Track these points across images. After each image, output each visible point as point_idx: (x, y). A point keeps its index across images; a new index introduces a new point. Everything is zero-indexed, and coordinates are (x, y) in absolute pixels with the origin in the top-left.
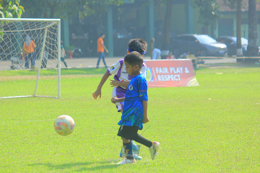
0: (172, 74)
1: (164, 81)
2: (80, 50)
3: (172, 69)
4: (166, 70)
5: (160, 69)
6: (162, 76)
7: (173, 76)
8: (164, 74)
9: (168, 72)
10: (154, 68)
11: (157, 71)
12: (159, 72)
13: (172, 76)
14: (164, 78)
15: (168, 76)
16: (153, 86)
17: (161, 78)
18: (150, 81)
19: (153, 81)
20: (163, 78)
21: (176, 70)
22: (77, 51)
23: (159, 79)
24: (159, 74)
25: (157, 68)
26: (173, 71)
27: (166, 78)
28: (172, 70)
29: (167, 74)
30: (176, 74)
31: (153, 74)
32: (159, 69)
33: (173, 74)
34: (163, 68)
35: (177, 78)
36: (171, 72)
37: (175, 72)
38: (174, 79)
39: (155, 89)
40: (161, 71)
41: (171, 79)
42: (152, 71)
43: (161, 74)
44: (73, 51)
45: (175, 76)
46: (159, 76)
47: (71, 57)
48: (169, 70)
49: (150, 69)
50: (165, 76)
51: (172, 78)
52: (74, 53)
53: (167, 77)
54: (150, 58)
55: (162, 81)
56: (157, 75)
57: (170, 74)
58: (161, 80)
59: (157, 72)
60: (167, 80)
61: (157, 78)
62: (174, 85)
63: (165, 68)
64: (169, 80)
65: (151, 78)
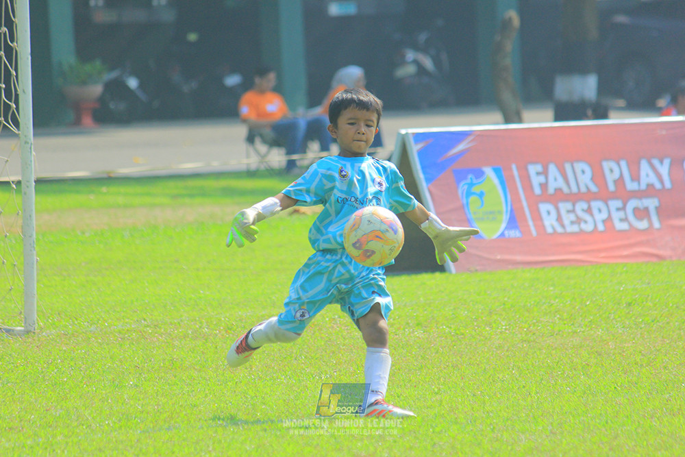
0: (614, 196)
1: (573, 235)
2: (133, 83)
3: (612, 171)
4: (583, 175)
5: (552, 169)
6: (564, 207)
7: (624, 208)
8: (574, 198)
9: (594, 189)
10: (518, 168)
11: (536, 181)
12: (544, 186)
13: (615, 204)
14: (572, 217)
15: (596, 205)
16: (519, 258)
17: (559, 219)
18: (503, 234)
19: (515, 234)
20: (568, 219)
21: (636, 177)
22: (116, 88)
23: (550, 222)
24: (546, 197)
25: (533, 169)
26: (620, 182)
27: (587, 217)
28: (616, 175)
29: (588, 197)
30: (639, 194)
31: (516, 199)
32: (545, 172)
33: (623, 194)
34: (568, 167)
35: (641, 213)
36: (612, 187)
37: (631, 186)
38: (625, 220)
39: (527, 274)
40: (555, 181)
41: (608, 221)
42: (506, 182)
44: (97, 90)
45: (632, 204)
46: (544, 207)
47: (87, 120)
48: (599, 177)
49: (496, 171)
50: (581, 206)
51: (616, 216)
52: (101, 100)
53: (589, 211)
54: (498, 116)
55: (566, 234)
56: (534, 202)
57: (605, 196)
58: (560, 230)
59: (538, 191)
60: (588, 227)
61: (537, 217)
62: (625, 253)
63: (580, 166)
64: (601, 227)
65: (505, 218)
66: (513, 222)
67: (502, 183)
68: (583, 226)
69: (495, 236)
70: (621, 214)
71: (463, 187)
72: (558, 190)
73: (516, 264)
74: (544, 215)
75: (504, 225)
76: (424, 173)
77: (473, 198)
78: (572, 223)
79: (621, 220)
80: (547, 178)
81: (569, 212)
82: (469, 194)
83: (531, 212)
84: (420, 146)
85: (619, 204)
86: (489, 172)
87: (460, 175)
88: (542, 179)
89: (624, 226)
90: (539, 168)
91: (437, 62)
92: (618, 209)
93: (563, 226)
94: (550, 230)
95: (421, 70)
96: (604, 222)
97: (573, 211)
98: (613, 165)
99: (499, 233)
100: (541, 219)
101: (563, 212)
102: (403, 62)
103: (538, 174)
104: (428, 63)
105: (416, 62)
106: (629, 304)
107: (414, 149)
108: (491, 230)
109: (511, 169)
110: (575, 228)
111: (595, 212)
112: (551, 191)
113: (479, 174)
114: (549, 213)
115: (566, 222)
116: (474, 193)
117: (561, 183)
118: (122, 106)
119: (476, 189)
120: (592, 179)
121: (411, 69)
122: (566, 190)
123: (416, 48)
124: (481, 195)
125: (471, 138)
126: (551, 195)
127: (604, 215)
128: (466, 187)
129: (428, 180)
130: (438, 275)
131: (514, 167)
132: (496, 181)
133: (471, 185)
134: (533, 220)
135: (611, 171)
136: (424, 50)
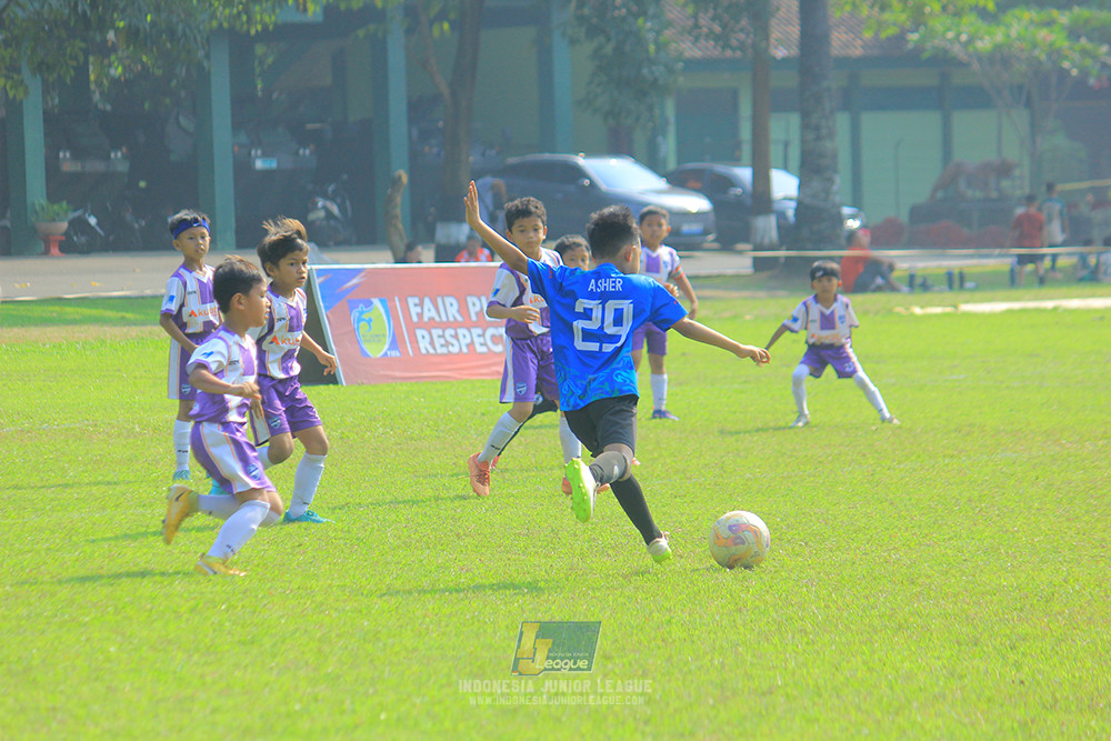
0: (476, 325)
1: (442, 355)
2: (93, 221)
4: (451, 308)
5: (427, 302)
6: (436, 332)
7: (483, 335)
8: (444, 326)
9: (460, 318)
10: (400, 300)
11: (414, 311)
12: (420, 315)
13: (476, 331)
14: (442, 341)
15: (461, 332)
16: (397, 374)
17: (432, 343)
18: (386, 353)
19: (395, 354)
20: (438, 342)
22: (79, 225)
23: (424, 345)
24: (421, 325)
25: (412, 301)
26: (481, 313)
27: (454, 341)
28: (477, 308)
29: (455, 325)
31: (397, 325)
32: (421, 304)
33: (483, 323)
34: (439, 300)
35: (497, 340)
36: (474, 318)
38: (484, 344)
39: (404, 387)
40: (429, 312)
41: (471, 345)
42: (390, 312)
43: (430, 325)
44: (63, 225)
46: (420, 333)
47: (55, 250)
48: (464, 309)
49: (382, 301)
50: (449, 333)
51: (478, 341)
52: (66, 234)
53: (456, 337)
55: (437, 355)
56: (412, 328)
57: (469, 325)
58: (432, 351)
59: (415, 319)
60: (455, 350)
61: (414, 341)
62: (484, 371)
63: (449, 300)
64: (465, 350)
65: (388, 340)
66: (394, 344)
67: (386, 312)
68: (451, 348)
69: (379, 355)
70: (482, 340)
71: (355, 314)
72: (431, 319)
73: (395, 379)
74: (420, 338)
75: (386, 346)
76: (323, 302)
77: (362, 324)
78: (442, 346)
79: (482, 344)
80: (422, 309)
81: (439, 336)
82: (360, 320)
83: (409, 337)
84: (321, 279)
85: (479, 331)
86: (376, 302)
87: (353, 305)
88: (419, 309)
89: (484, 349)
90: (417, 300)
91: (342, 208)
92: (479, 336)
93: (435, 348)
94: (424, 351)
95: (329, 214)
96: (468, 345)
97: (443, 336)
98: (475, 300)
99: (382, 353)
100: (417, 341)
101: (435, 337)
102: (315, 207)
103: (416, 305)
104: (335, 209)
105: (325, 208)
106: (483, 414)
107: (317, 282)
108: (377, 350)
109: (394, 300)
110: (444, 350)
111: (461, 337)
112: (426, 319)
113: (369, 304)
114: (423, 337)
115: (437, 346)
116: (364, 320)
117: (433, 313)
118: (83, 239)
119: (365, 316)
120: (459, 311)
121: (322, 214)
122: (437, 319)
123: (326, 197)
124: (369, 321)
125: (362, 274)
126: (426, 323)
127: (468, 340)
128: (357, 314)
129: (326, 308)
130: (331, 386)
131: (396, 299)
132: (382, 310)
133: (362, 313)
134: (411, 342)
135: (474, 304)
136: (333, 199)
